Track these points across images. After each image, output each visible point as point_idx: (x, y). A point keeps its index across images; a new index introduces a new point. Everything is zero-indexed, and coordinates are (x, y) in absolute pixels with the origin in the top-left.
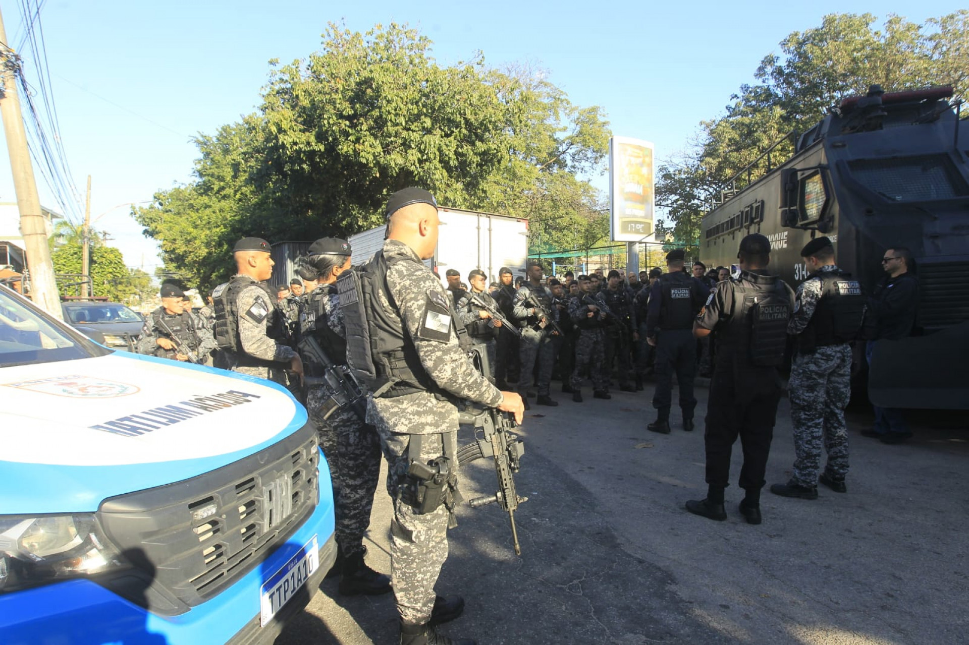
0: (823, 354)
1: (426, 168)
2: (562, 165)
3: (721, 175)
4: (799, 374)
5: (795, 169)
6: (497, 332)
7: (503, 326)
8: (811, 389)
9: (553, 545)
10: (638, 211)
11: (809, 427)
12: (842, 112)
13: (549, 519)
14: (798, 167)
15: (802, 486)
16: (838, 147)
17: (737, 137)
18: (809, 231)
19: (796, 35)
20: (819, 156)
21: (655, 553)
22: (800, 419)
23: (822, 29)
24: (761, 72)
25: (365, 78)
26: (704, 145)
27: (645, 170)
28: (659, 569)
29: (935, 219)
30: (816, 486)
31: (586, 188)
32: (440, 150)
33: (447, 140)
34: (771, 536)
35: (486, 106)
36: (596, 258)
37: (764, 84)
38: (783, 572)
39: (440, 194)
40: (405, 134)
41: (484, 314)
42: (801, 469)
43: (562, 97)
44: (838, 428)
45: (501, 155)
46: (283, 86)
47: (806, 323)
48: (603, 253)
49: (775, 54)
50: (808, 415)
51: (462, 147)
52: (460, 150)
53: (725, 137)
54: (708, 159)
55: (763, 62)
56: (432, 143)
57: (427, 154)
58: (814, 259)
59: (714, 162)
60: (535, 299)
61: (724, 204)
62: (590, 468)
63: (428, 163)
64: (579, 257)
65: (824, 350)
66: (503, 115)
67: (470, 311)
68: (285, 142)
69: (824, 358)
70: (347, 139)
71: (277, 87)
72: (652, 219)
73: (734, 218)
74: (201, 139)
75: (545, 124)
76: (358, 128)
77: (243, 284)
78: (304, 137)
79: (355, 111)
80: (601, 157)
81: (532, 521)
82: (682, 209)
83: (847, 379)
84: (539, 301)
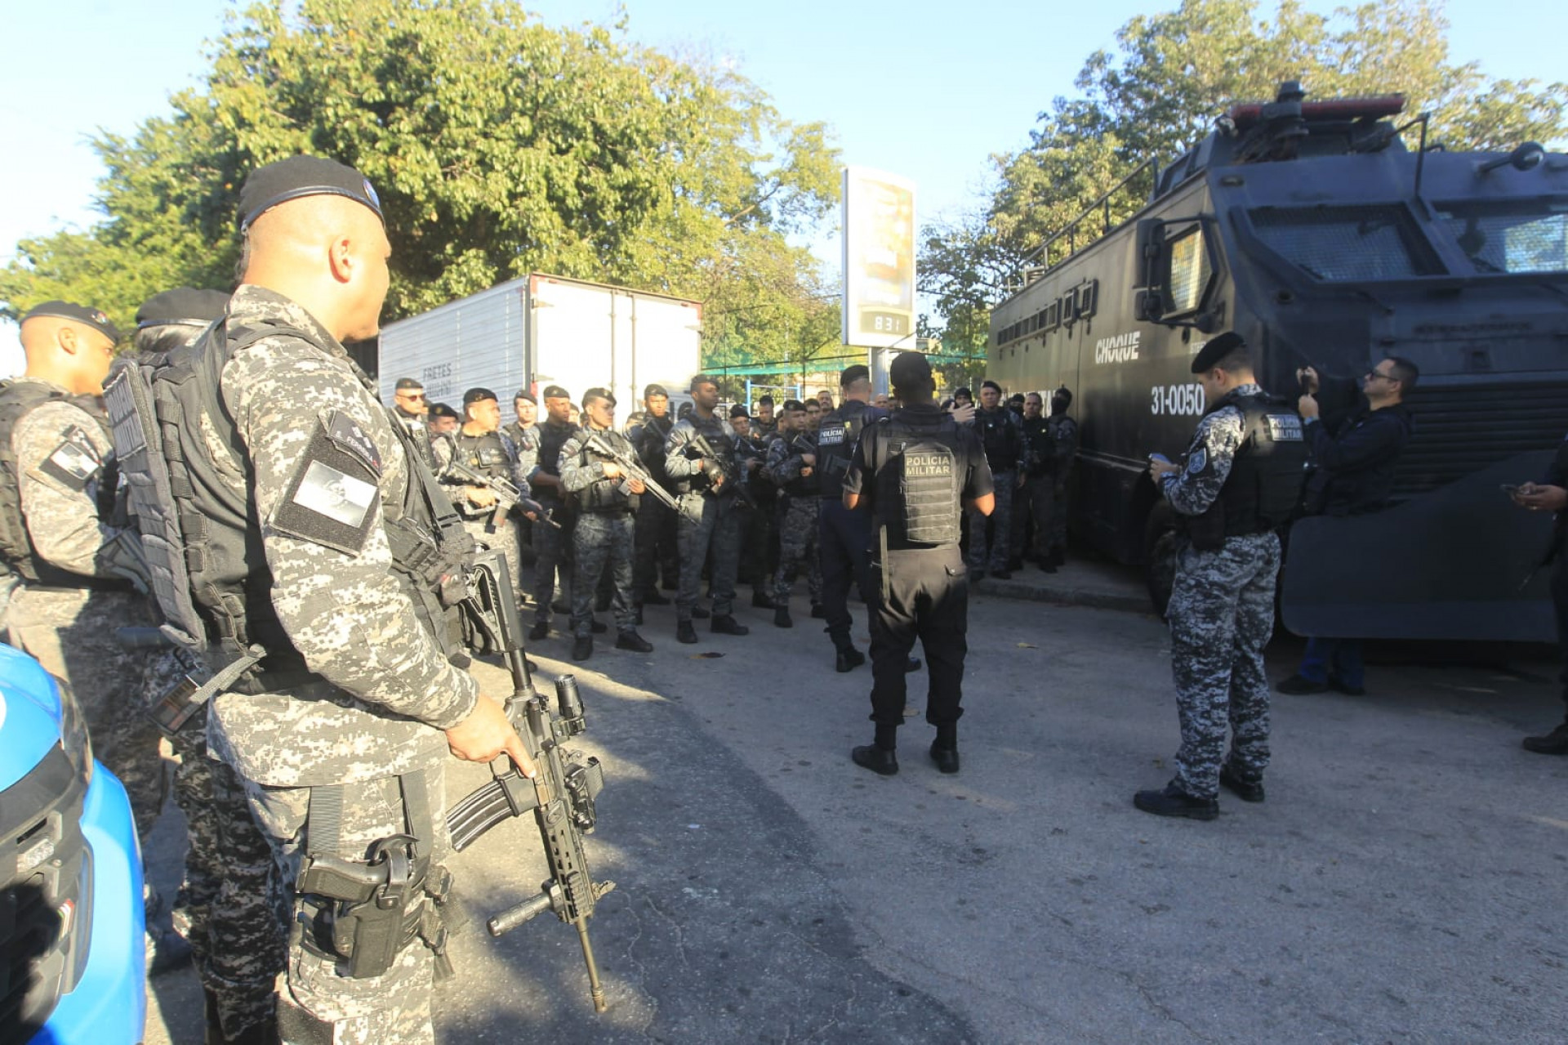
0: (1235, 552)
1: (522, 207)
2: (763, 218)
3: (1021, 243)
4: (1190, 588)
5: (1160, 220)
6: (635, 503)
7: (647, 494)
8: (1211, 615)
9: (724, 956)
10: (889, 296)
11: (1207, 686)
12: (1237, 126)
13: (719, 888)
14: (1165, 217)
15: (1192, 796)
16: (1231, 184)
17: (1046, 182)
18: (1179, 330)
19: (1140, 20)
20: (1199, 199)
21: (932, 968)
22: (1191, 671)
23: (1180, 12)
24: (1084, 78)
25: (404, 32)
26: (994, 194)
27: (901, 227)
28: (940, 1008)
29: (1389, 312)
30: (1215, 795)
31: (803, 257)
32: (547, 177)
33: (561, 160)
34: (1148, 910)
35: (630, 103)
36: (820, 378)
37: (1090, 99)
38: (1184, 1000)
39: (549, 256)
40: (482, 144)
41: (611, 469)
42: (1190, 765)
43: (766, 103)
44: (1254, 686)
45: (658, 192)
46: (250, 42)
47: (1216, 493)
48: (829, 368)
49: (1107, 51)
50: (1205, 664)
51: (588, 174)
52: (585, 180)
53: (1028, 180)
54: (1002, 216)
55: (1088, 62)
56: (533, 163)
57: (524, 183)
58: (1220, 371)
59: (1010, 221)
60: (705, 443)
61: (1029, 288)
62: (804, 763)
63: (525, 199)
64: (791, 375)
65: (1237, 545)
66: (662, 121)
67: (584, 464)
68: (251, 146)
69: (1237, 559)
70: (373, 148)
71: (239, 44)
72: (911, 309)
73: (1045, 311)
74: (104, 141)
75: (734, 148)
76: (394, 127)
77: (30, 398)
78: (289, 139)
79: (388, 95)
80: (828, 207)
81: (684, 895)
82: (958, 299)
83: (1270, 595)
84: (711, 445)
